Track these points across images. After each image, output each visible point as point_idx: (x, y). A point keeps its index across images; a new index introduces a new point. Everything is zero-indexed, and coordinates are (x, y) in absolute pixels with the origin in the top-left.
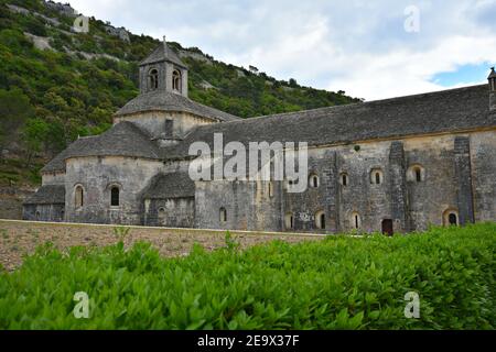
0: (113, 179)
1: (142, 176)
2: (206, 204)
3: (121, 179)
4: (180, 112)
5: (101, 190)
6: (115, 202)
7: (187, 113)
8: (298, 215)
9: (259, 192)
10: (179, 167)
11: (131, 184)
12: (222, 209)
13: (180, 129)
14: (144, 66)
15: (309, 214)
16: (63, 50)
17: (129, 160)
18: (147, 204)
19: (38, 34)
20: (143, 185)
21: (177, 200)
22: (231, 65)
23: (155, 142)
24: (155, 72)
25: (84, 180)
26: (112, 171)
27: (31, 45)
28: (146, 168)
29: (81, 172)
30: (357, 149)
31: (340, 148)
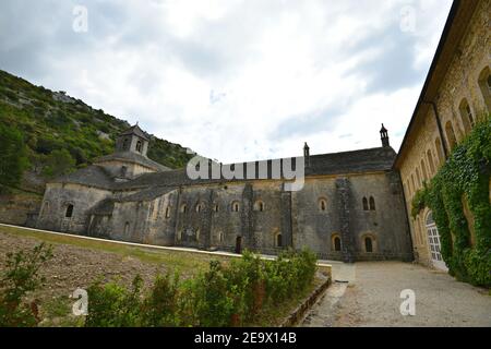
0: (69, 199)
1: (92, 199)
2: (118, 219)
3: (75, 200)
4: (134, 163)
8: (185, 230)
9: (155, 213)
11: (83, 203)
12: (127, 223)
13: (132, 173)
15: (192, 231)
17: (84, 187)
18: (92, 217)
19: (105, 132)
20: (92, 205)
23: (112, 179)
26: (71, 194)
27: (97, 136)
28: (96, 194)
30: (226, 188)
31: (216, 187)
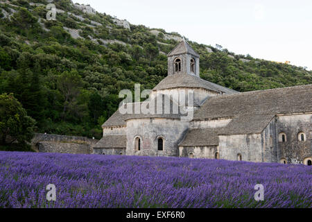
1: (177, 131)
2: (227, 151)
3: (164, 133)
4: (198, 88)
5: (152, 140)
6: (160, 148)
7: (203, 88)
8: (290, 160)
9: (264, 144)
10: (200, 125)
11: (171, 136)
12: (238, 154)
13: (199, 100)
14: (171, 56)
15: (298, 160)
16: (89, 38)
17: (169, 120)
18: (181, 149)
19: (71, 27)
21: (202, 147)
22: (202, 45)
24: (178, 60)
25: (141, 134)
26: (159, 128)
28: (180, 125)
29: (139, 128)
